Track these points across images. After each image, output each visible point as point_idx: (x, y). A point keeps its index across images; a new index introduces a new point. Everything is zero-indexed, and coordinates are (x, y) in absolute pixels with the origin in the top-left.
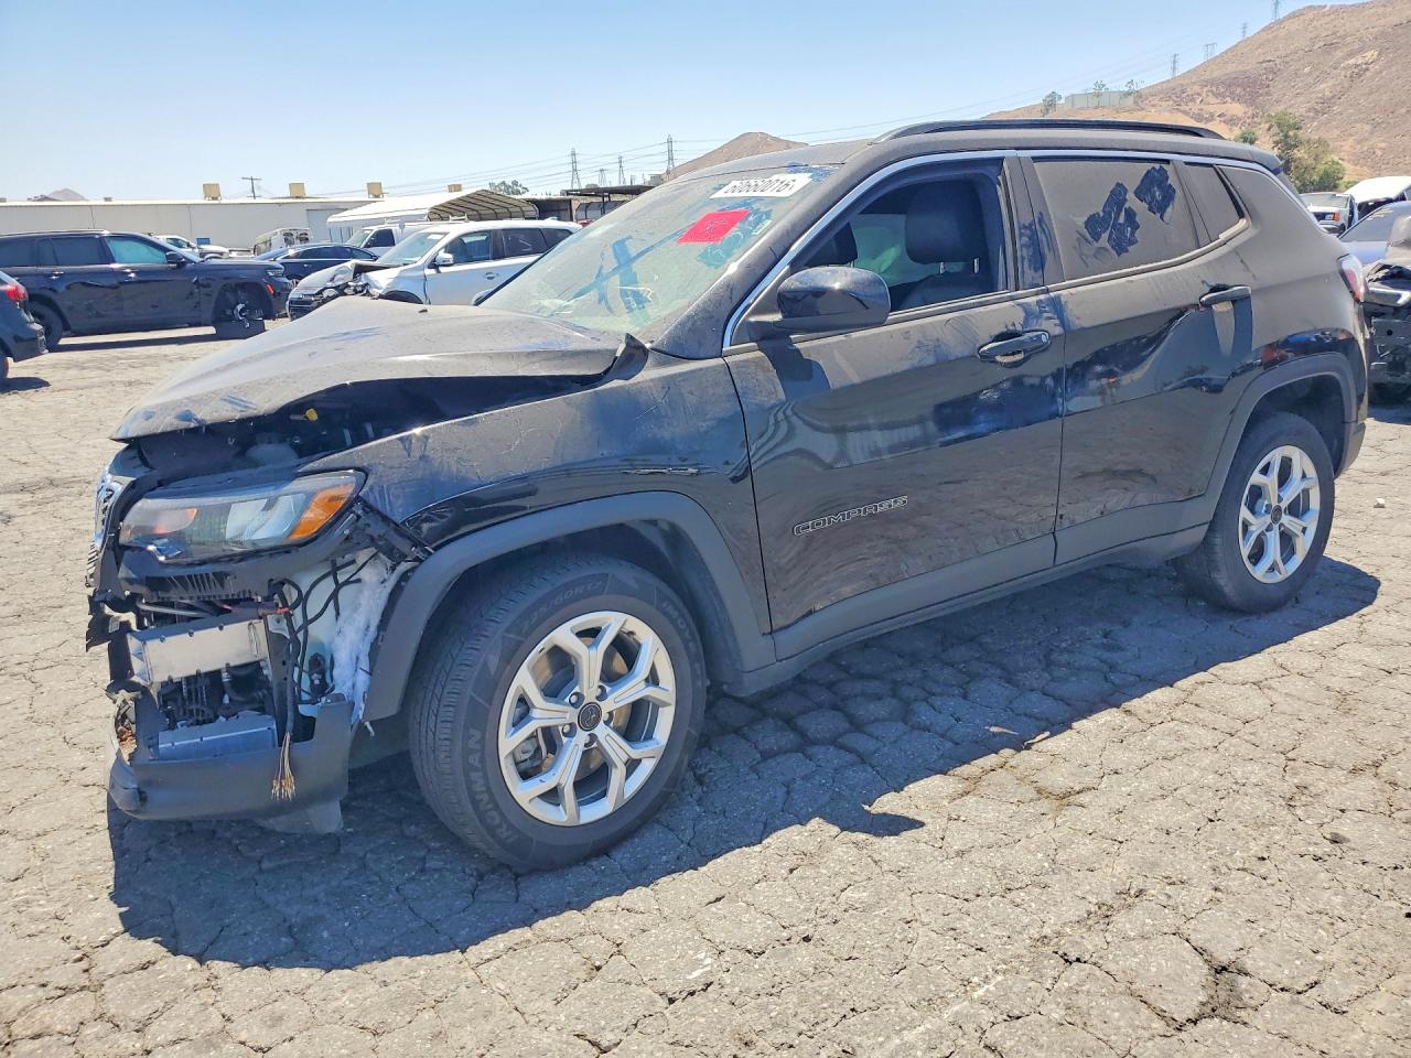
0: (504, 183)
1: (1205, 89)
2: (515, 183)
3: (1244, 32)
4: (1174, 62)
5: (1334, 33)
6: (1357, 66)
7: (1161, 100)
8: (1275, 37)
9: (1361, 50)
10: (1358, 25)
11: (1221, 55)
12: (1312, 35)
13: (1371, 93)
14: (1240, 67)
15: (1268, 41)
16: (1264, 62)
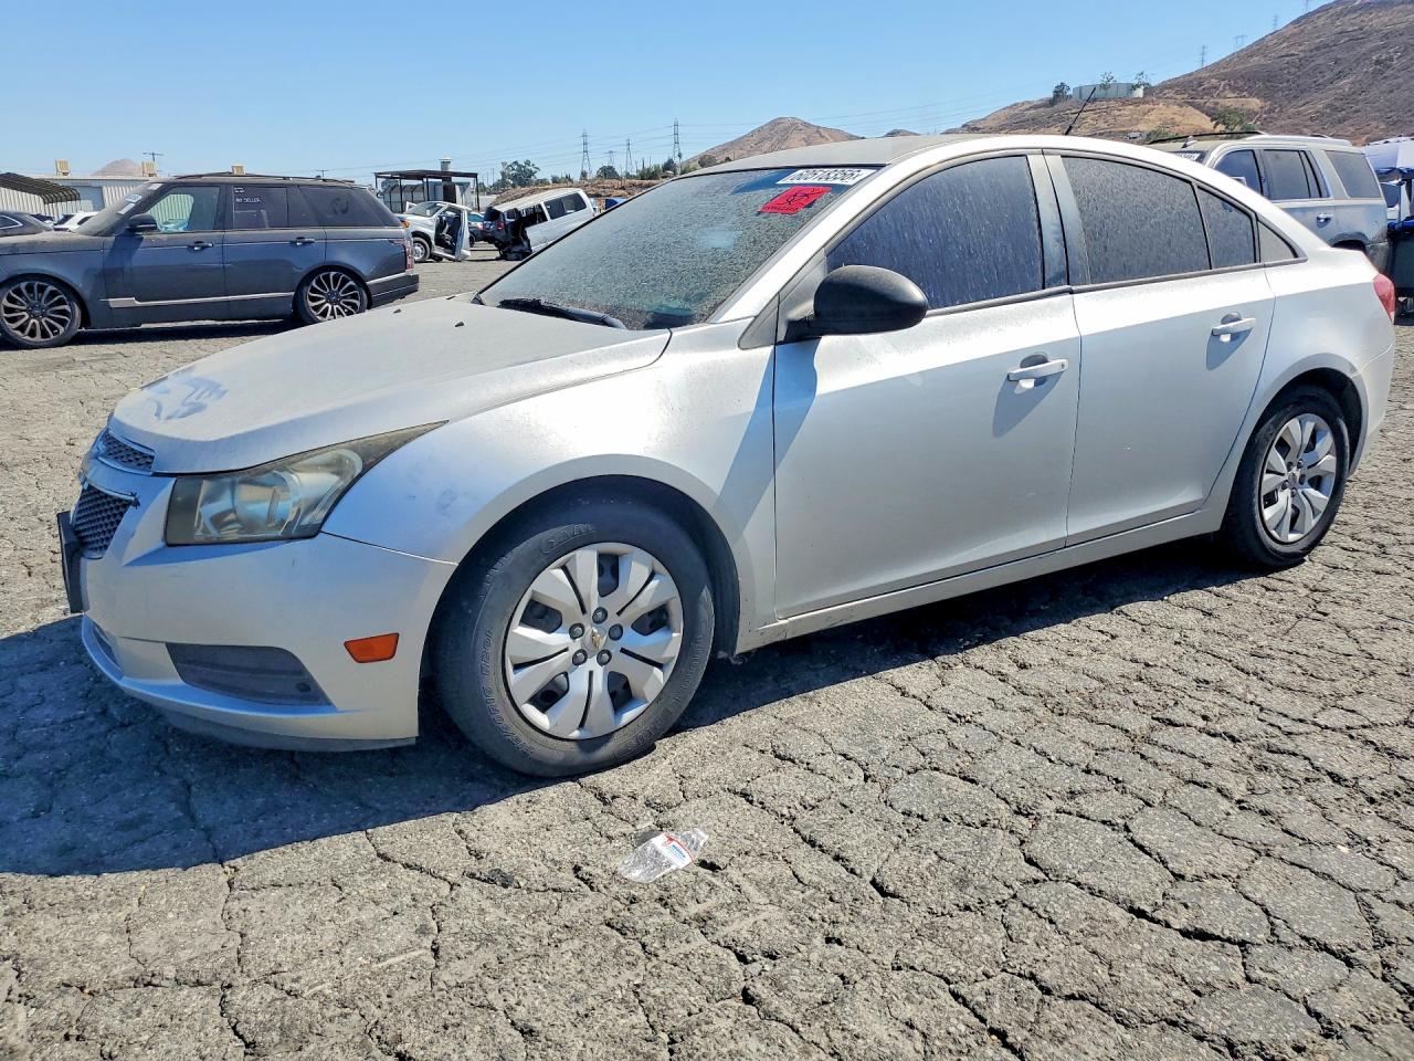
1: (1223, 83)
3: (1274, 24)
4: (1203, 54)
5: (1362, 29)
6: (1378, 62)
7: (1176, 93)
8: (1302, 31)
9: (1385, 46)
11: (1247, 49)
12: (1338, 30)
13: (1391, 91)
14: (1263, 61)
15: (1294, 35)
16: (1287, 56)
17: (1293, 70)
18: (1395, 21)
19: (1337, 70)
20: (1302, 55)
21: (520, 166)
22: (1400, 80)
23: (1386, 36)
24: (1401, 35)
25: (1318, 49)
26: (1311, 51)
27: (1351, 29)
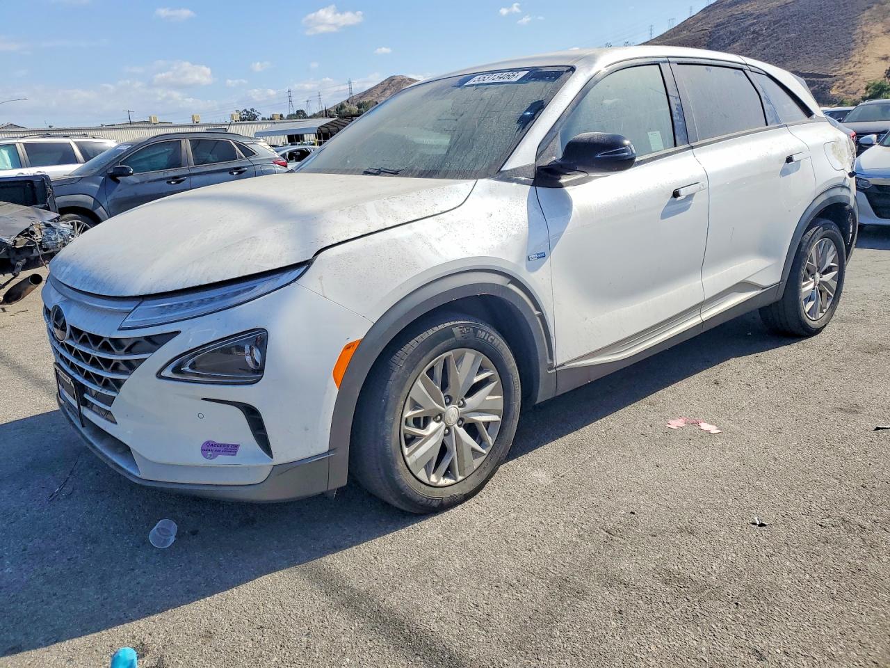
0: (245, 110)
2: (252, 110)
3: (691, 12)
4: (651, 30)
5: (742, 13)
6: (754, 32)
8: (708, 16)
9: (757, 23)
10: (756, 7)
11: (677, 27)
12: (730, 14)
13: (764, 49)
14: (688, 34)
15: (703, 18)
16: (703, 30)
17: (707, 39)
18: (761, 7)
19: (732, 38)
20: (710, 30)
21: (248, 112)
22: (769, 42)
23: (758, 17)
24: (766, 15)
25: (718, 26)
26: (715, 27)
27: (736, 13)
